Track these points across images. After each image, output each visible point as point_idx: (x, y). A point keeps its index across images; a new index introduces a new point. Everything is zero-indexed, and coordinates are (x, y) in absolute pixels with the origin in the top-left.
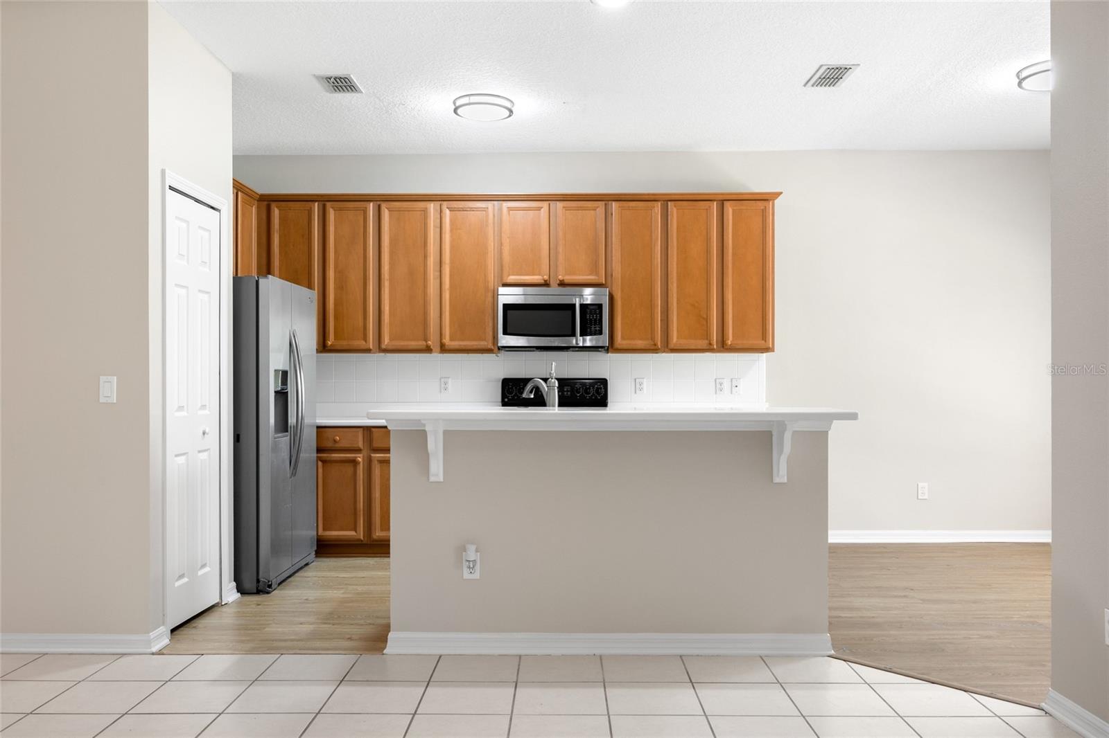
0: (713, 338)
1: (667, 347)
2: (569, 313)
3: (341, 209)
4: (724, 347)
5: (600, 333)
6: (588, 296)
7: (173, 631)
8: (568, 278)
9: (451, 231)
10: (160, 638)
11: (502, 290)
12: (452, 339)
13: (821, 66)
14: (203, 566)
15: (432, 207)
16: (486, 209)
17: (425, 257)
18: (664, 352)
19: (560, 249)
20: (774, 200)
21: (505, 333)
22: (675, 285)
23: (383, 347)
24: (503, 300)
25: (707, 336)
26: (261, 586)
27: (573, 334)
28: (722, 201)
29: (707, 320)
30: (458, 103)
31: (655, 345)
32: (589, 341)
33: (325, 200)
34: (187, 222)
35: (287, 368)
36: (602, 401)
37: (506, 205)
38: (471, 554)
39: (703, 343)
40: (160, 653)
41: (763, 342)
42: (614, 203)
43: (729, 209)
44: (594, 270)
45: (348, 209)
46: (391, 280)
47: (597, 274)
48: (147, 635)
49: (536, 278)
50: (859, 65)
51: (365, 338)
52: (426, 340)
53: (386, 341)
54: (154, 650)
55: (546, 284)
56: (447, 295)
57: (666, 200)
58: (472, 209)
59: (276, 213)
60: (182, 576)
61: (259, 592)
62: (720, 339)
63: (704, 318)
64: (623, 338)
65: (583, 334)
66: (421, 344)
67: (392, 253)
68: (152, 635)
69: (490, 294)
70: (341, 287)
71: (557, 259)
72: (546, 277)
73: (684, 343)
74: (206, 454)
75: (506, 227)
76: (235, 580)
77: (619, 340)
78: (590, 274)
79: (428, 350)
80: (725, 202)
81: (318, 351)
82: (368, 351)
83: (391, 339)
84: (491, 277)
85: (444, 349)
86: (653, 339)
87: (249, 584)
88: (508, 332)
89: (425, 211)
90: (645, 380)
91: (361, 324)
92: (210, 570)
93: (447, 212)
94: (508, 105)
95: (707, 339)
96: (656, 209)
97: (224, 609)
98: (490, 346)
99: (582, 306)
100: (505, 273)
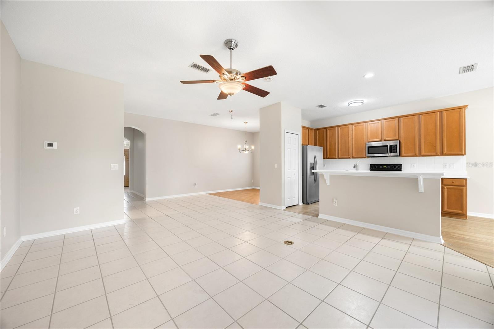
0: (438, 151)
1: (420, 155)
2: (387, 147)
3: (330, 129)
4: (442, 154)
5: (396, 152)
6: (392, 143)
7: (287, 207)
8: (386, 139)
9: (355, 131)
10: (284, 208)
11: (368, 143)
12: (355, 155)
13: (460, 68)
14: (294, 197)
15: (350, 126)
16: (363, 125)
17: (349, 137)
18: (420, 156)
19: (384, 132)
20: (465, 108)
21: (368, 153)
22: (423, 138)
23: (339, 157)
24: (367, 146)
25: (436, 151)
26: (307, 203)
27: (388, 153)
28: (441, 112)
29: (436, 147)
30: (349, 103)
31: (416, 155)
32: (392, 154)
33: (326, 128)
34: (290, 138)
35: (314, 162)
36: (400, 170)
37: (368, 123)
38: (335, 201)
39: (435, 153)
40: (283, 210)
41: (460, 152)
42: (401, 118)
43: (445, 114)
44: (395, 136)
45: (331, 129)
46: (341, 143)
47: (396, 137)
48: (280, 207)
49: (378, 140)
50: (478, 63)
51: (335, 156)
52: (349, 155)
53: (340, 156)
54: (282, 209)
55: (380, 141)
56: (354, 146)
57: (419, 115)
58: (360, 125)
59: (317, 132)
60: (289, 198)
61: (306, 204)
62: (441, 152)
63: (435, 146)
64: (405, 153)
65: (391, 152)
66: (348, 157)
67: (341, 138)
68: (282, 207)
69: (365, 144)
70: (330, 145)
71: (383, 135)
72: (380, 139)
73: (426, 154)
74: (295, 178)
75: (369, 128)
76: (302, 201)
77: (403, 154)
78: (394, 137)
79: (349, 158)
80: (443, 112)
81: (323, 159)
82: (336, 158)
83: (341, 156)
84: (365, 140)
85: (353, 158)
86: (415, 153)
87: (305, 203)
88: (369, 153)
89: (348, 127)
90: (415, 165)
91: (334, 153)
92: (296, 199)
93: (354, 127)
94: (362, 102)
95: (436, 152)
96: (416, 118)
97: (299, 206)
98: (365, 156)
99: (390, 146)
100: (369, 139)
